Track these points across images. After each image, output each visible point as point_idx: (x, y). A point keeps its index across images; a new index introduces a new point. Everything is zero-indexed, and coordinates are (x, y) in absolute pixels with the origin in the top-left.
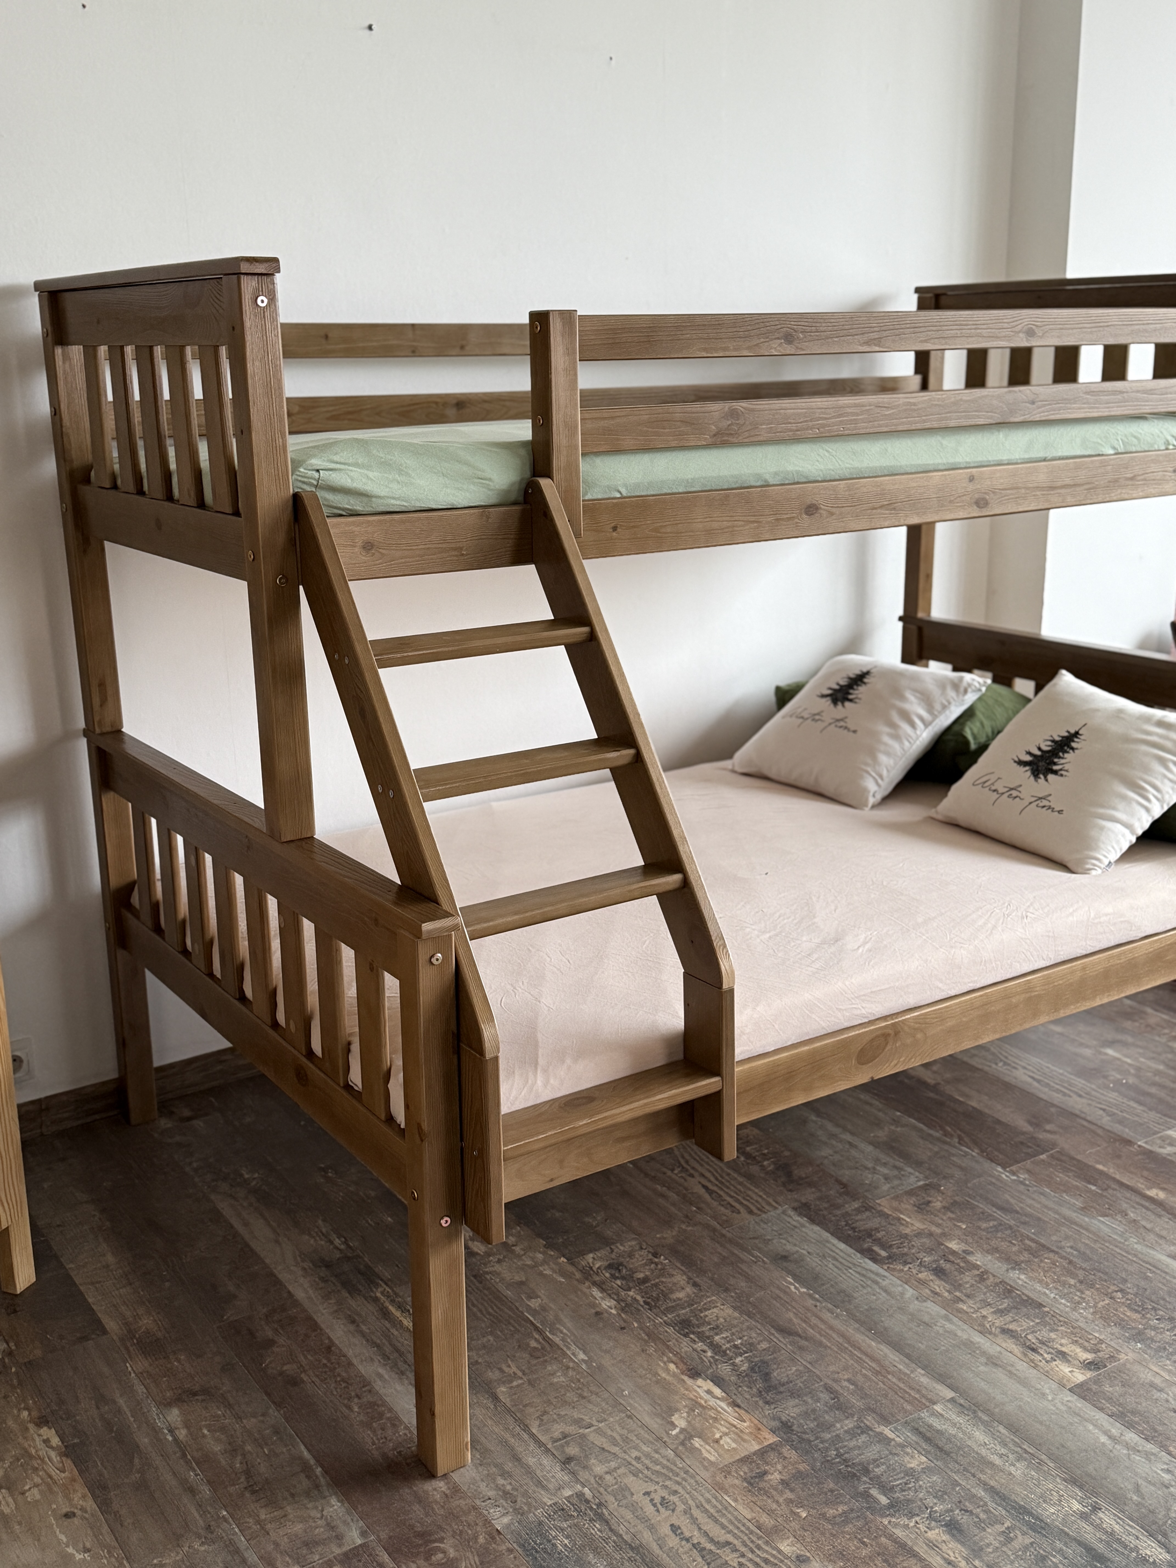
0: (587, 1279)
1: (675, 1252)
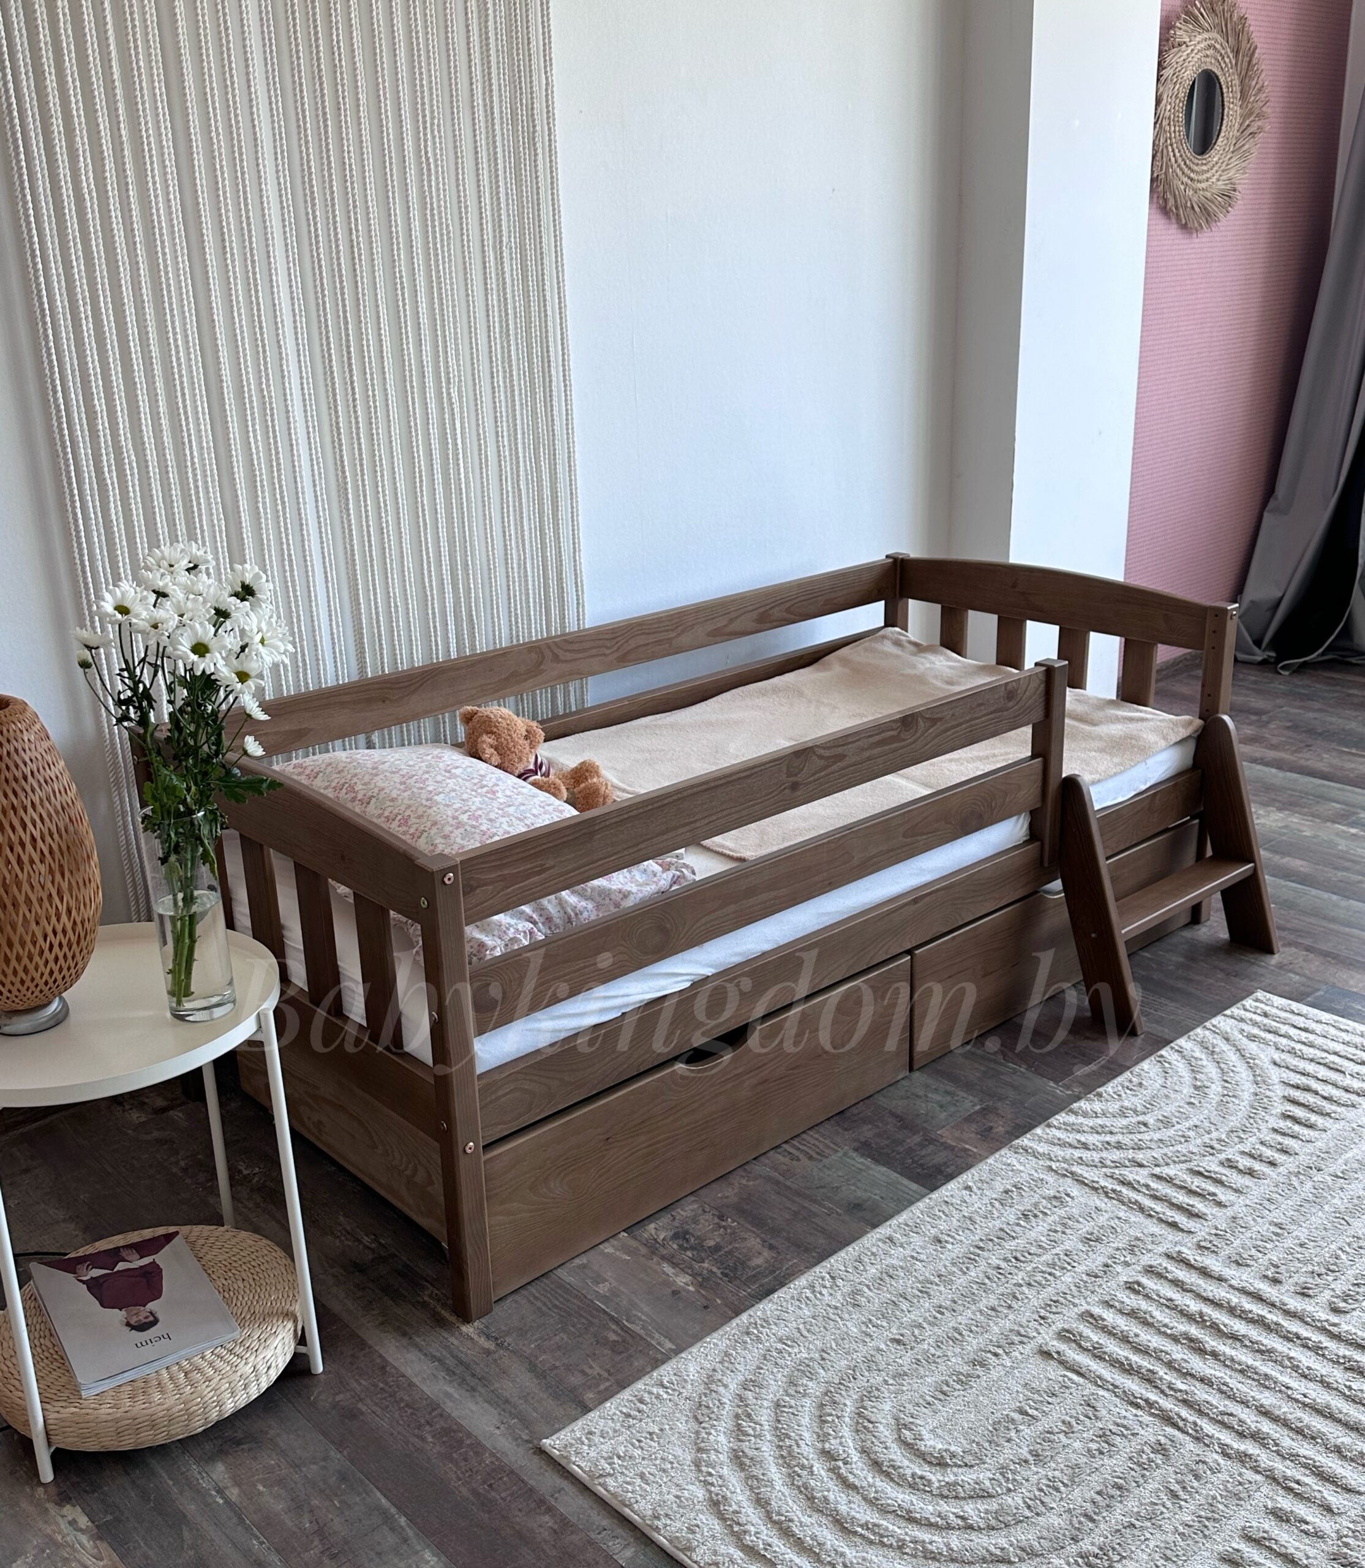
0: (653, 1253)
1: (740, 1211)
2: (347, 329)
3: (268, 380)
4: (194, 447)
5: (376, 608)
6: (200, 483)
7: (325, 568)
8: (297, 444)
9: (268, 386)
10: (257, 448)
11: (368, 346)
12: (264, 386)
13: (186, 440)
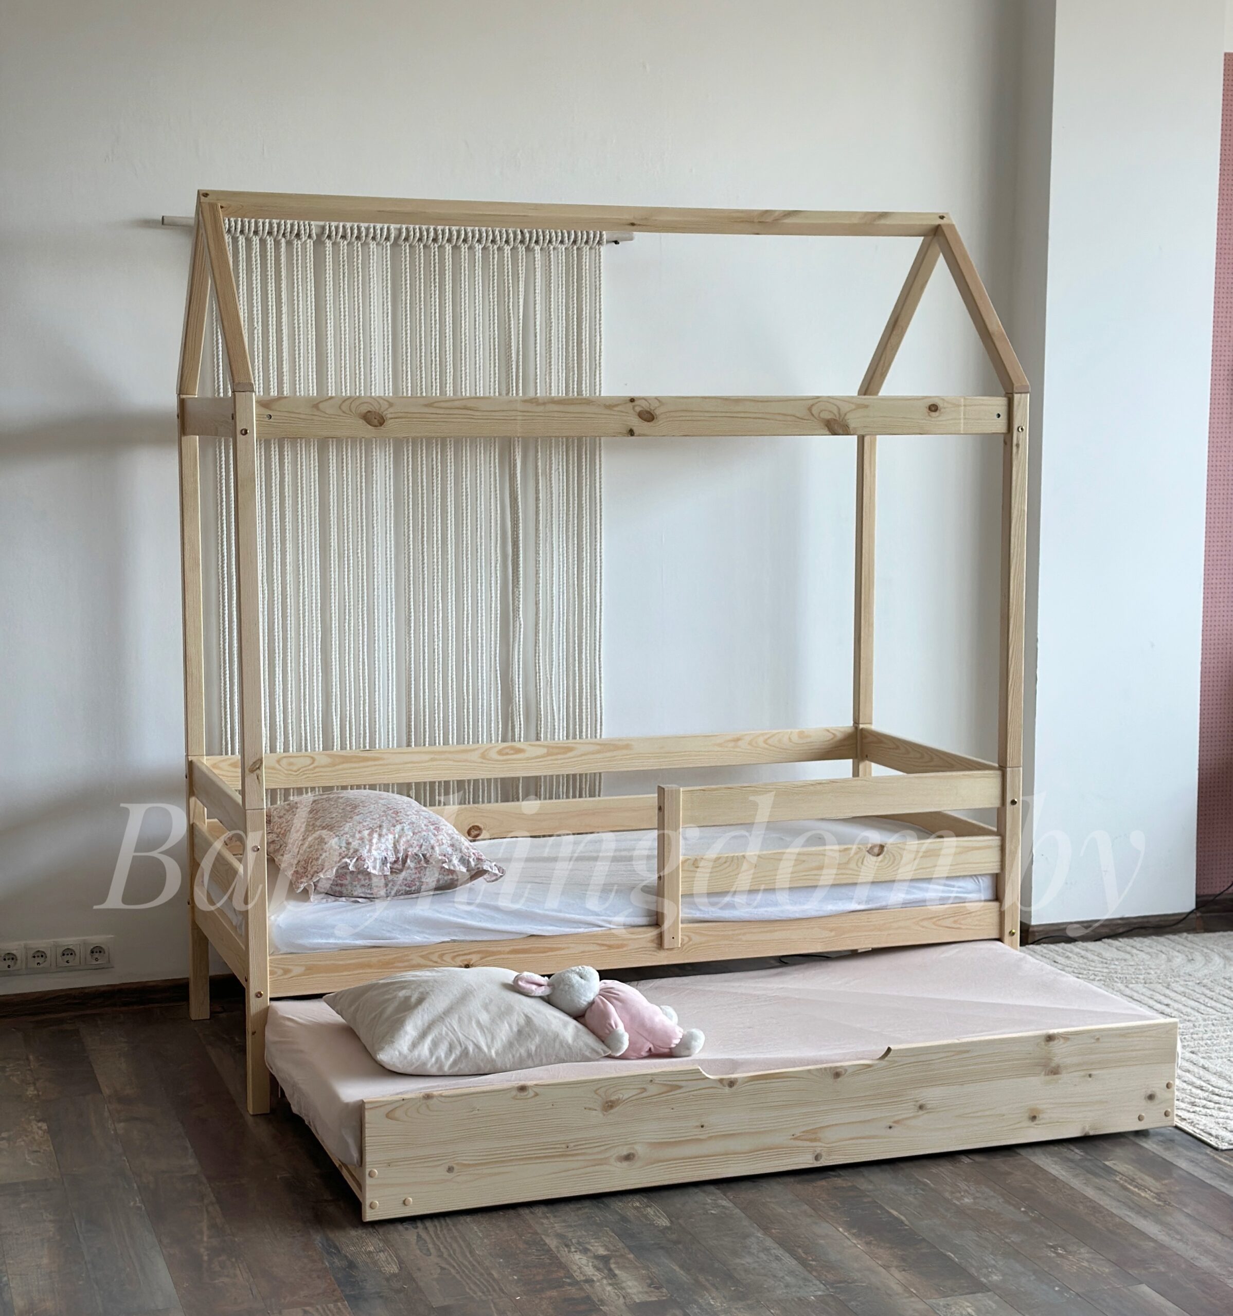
2: (423, 519)
3: (362, 548)
4: (306, 585)
5: (424, 702)
6: (307, 607)
7: (388, 670)
8: (378, 589)
9: (362, 551)
10: (349, 589)
11: (437, 530)
12: (359, 551)
13: (301, 580)
